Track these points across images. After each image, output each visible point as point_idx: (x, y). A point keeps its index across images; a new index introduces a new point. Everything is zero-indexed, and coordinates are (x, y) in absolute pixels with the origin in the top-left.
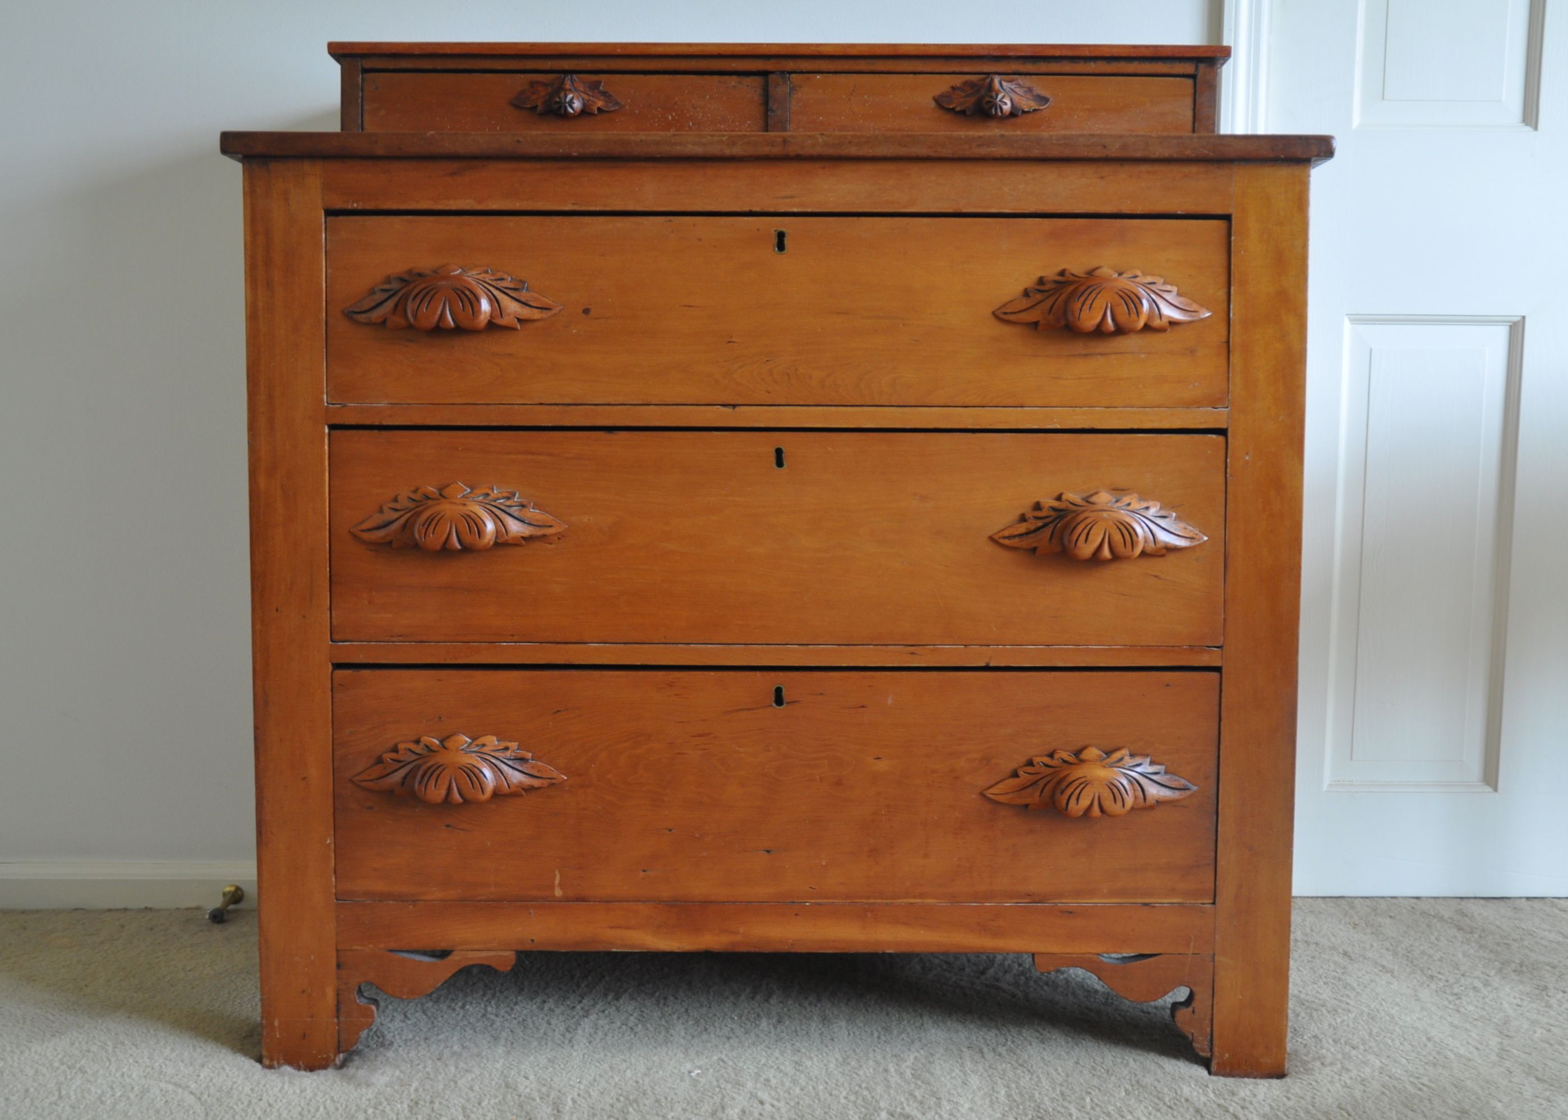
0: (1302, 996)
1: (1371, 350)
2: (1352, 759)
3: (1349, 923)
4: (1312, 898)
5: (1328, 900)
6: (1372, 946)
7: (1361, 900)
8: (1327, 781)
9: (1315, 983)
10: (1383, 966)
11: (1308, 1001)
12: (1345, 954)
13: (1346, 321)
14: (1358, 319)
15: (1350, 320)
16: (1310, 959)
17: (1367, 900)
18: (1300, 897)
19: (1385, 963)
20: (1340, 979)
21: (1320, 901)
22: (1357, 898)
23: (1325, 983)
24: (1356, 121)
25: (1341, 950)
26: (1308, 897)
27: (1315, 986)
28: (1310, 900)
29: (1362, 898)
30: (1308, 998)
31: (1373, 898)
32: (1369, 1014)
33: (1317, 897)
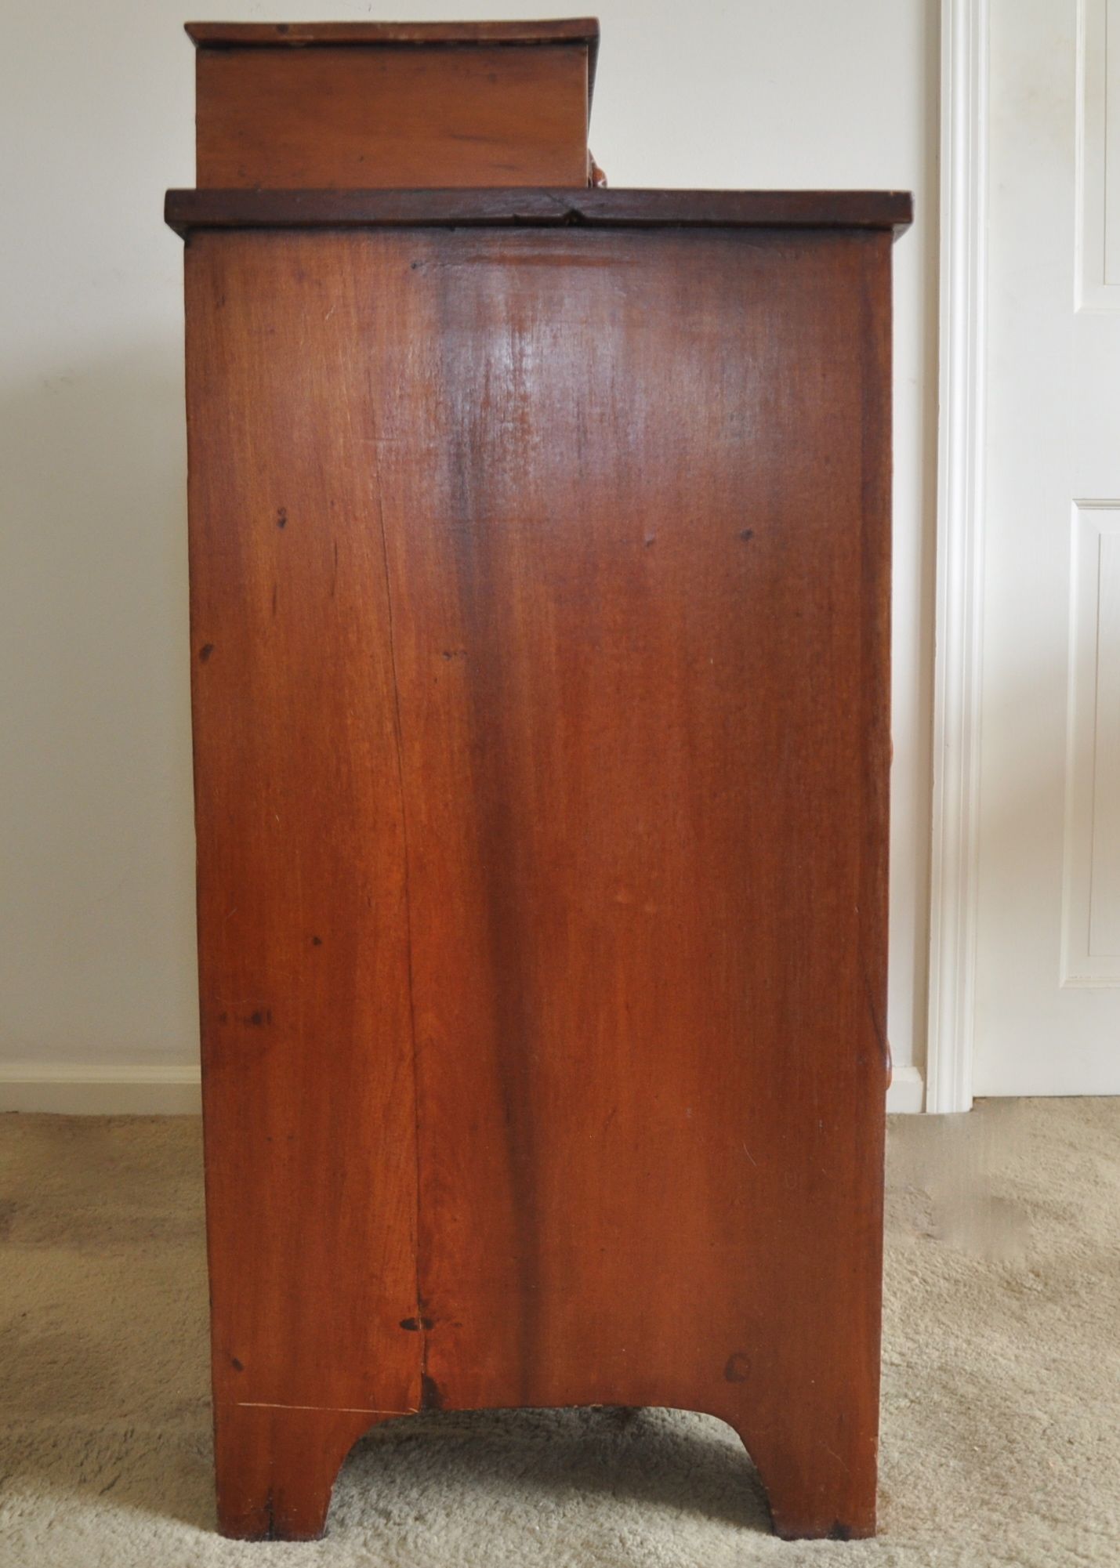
0: (1018, 1180)
1: (1100, 535)
2: (1089, 955)
3: (1083, 1119)
4: (1050, 1097)
5: (1065, 1099)
6: (1099, 1138)
7: (1099, 1099)
8: (1063, 977)
9: (1033, 1169)
10: (1106, 1155)
11: (1021, 1184)
12: (1071, 1145)
13: (1074, 508)
14: (1085, 504)
15: (1078, 505)
16: (1034, 1149)
17: (1105, 1099)
18: (1038, 1097)
19: (1109, 1152)
20: (1059, 1165)
21: (1057, 1101)
22: (1094, 1096)
23: (1044, 1169)
24: (1078, 305)
25: (1067, 1142)
26: (1045, 1097)
27: (1034, 1172)
28: (1047, 1100)
29: (1100, 1096)
30: (1023, 1181)
31: (1111, 1096)
32: (1080, 1193)
33: (1054, 1097)
